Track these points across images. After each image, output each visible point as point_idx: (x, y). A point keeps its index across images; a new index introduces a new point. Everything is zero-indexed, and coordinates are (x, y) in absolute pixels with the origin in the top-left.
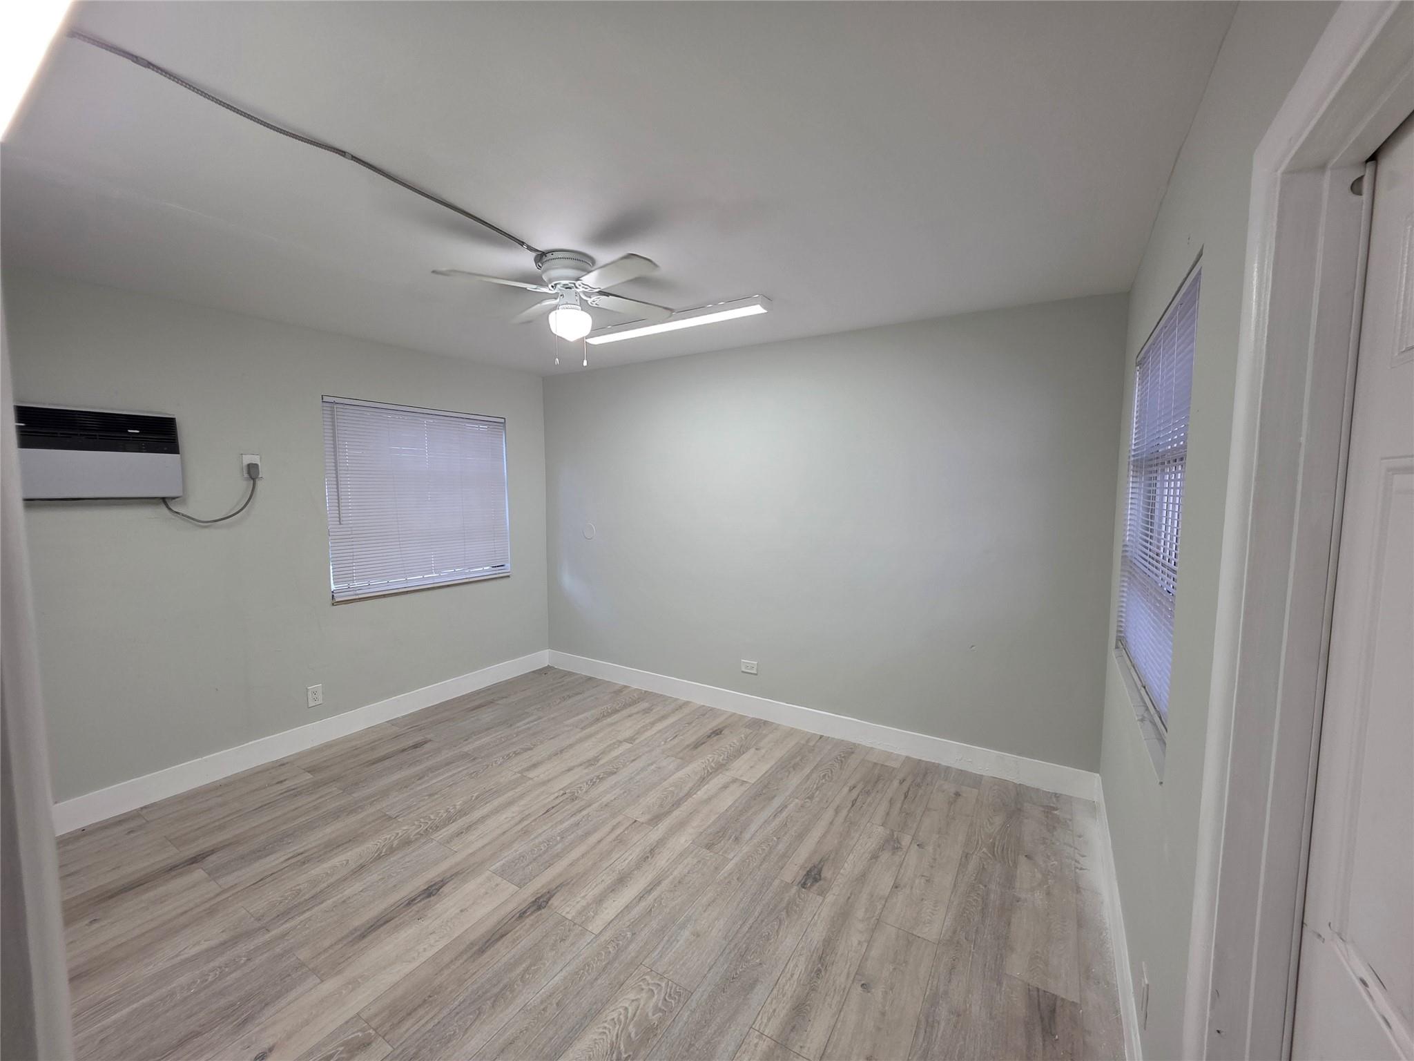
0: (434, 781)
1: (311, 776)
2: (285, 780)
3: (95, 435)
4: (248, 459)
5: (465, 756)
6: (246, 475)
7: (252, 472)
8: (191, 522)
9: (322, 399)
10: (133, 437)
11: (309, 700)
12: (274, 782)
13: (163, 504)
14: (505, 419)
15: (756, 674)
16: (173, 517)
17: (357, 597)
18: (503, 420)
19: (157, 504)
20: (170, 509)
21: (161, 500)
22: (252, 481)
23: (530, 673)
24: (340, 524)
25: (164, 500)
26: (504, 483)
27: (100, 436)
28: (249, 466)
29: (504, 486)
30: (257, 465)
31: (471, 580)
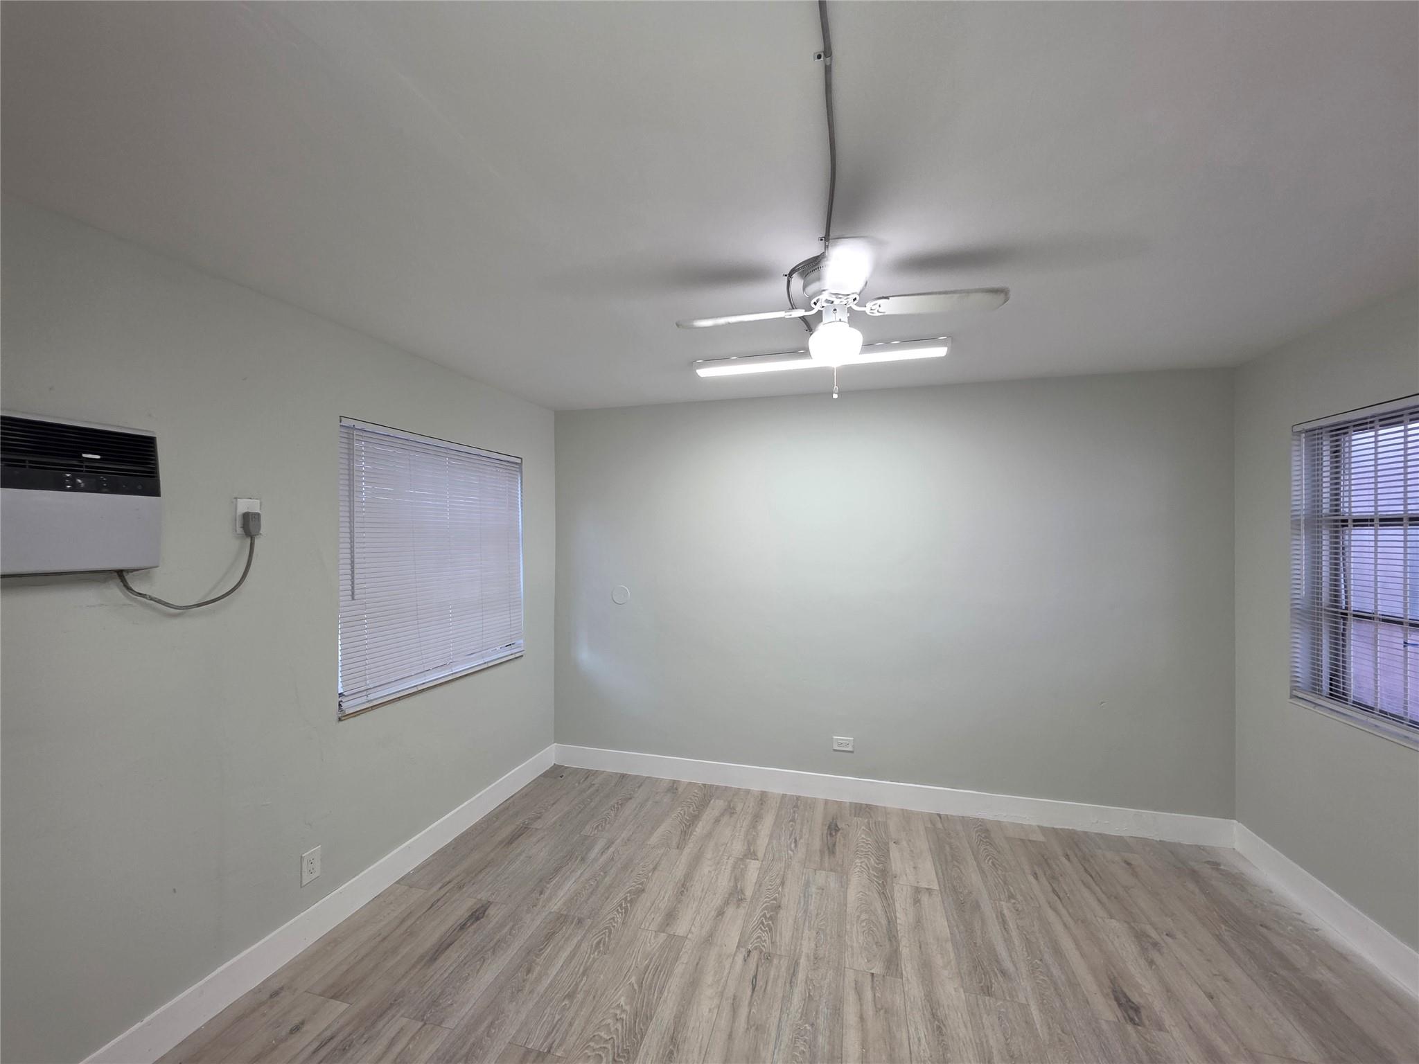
0: (553, 971)
1: (345, 1006)
2: (303, 1023)
3: (24, 461)
4: (244, 506)
5: (561, 919)
6: (240, 530)
7: (249, 525)
8: (154, 609)
9: (341, 421)
10: (87, 467)
11: (304, 874)
12: (284, 1033)
13: (119, 581)
14: (521, 459)
15: (852, 752)
16: (128, 602)
17: (371, 705)
18: (518, 461)
19: (105, 581)
20: (129, 589)
21: (116, 574)
22: (248, 541)
23: (538, 777)
24: (353, 599)
25: (120, 574)
26: (519, 538)
27: (31, 462)
28: (246, 516)
29: (518, 541)
30: (259, 514)
31: (490, 664)
